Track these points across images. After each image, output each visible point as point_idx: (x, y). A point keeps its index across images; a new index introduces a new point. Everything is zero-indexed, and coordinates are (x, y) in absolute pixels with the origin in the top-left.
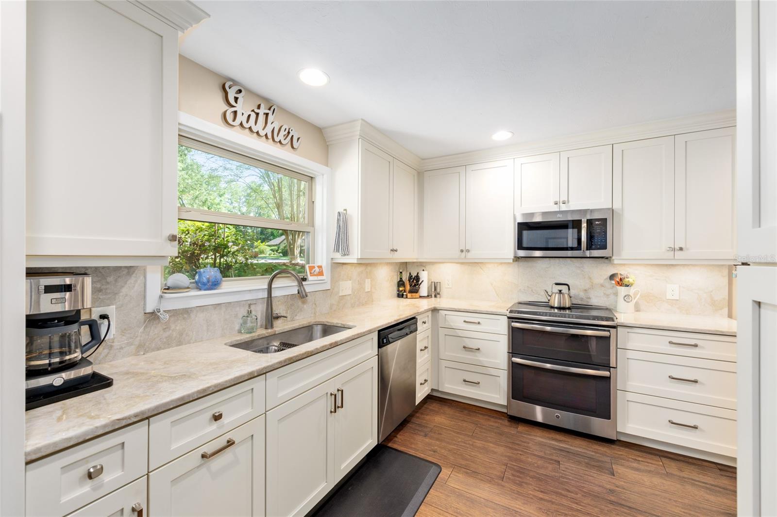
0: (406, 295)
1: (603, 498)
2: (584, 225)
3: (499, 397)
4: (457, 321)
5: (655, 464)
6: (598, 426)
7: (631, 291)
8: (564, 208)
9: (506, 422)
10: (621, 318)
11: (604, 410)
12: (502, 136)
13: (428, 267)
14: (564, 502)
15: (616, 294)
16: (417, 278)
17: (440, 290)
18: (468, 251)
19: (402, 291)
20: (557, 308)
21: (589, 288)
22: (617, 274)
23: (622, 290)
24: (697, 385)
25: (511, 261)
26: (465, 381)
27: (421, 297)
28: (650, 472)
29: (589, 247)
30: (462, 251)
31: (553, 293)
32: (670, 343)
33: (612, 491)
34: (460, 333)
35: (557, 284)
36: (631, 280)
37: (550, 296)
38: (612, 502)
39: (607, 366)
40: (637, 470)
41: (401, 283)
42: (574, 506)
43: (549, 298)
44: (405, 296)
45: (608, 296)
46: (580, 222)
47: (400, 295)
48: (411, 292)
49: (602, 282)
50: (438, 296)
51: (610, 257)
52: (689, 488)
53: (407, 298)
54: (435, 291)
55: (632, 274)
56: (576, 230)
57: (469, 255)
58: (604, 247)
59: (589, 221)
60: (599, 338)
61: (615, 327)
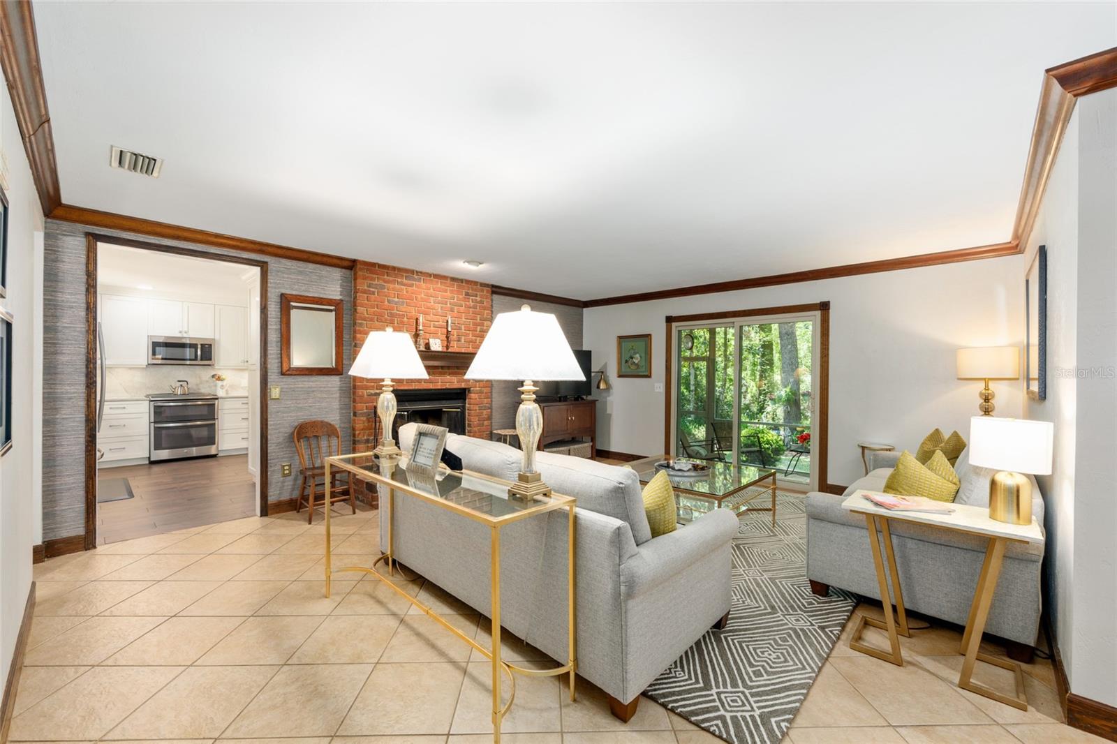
2: (199, 346)
3: (142, 452)
6: (212, 450)
7: (225, 383)
8: (185, 335)
10: (221, 393)
11: (211, 440)
15: (216, 386)
20: (179, 394)
21: (200, 383)
22: (216, 374)
23: (219, 383)
25: (145, 366)
26: (110, 450)
29: (201, 360)
31: (177, 386)
32: (243, 403)
35: (179, 381)
36: (224, 377)
39: (214, 419)
43: (174, 389)
45: (209, 387)
46: (196, 345)
49: (207, 379)
51: (214, 365)
55: (224, 374)
56: (193, 350)
58: (210, 359)
59: (202, 345)
60: (208, 405)
61: (217, 399)
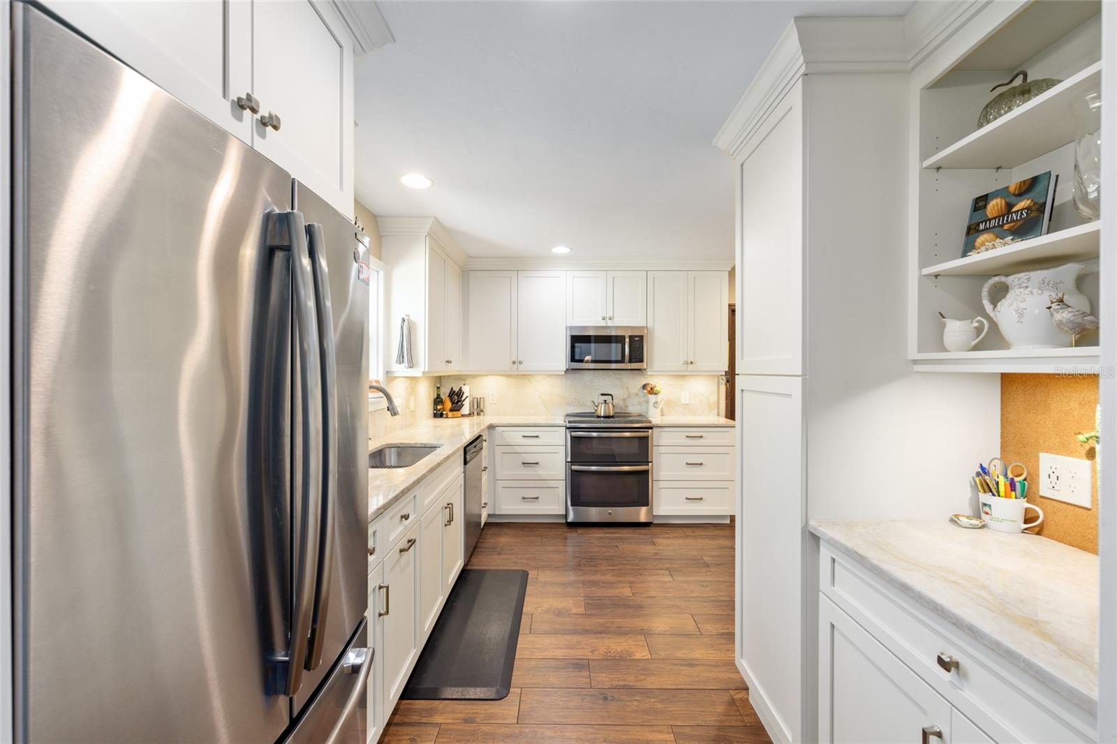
0: (447, 414)
1: (652, 559)
2: (627, 340)
3: (557, 507)
4: (515, 436)
5: (679, 532)
6: (642, 515)
7: (660, 397)
8: (610, 324)
9: (566, 529)
10: (655, 418)
11: (643, 499)
12: (561, 250)
13: (467, 381)
14: (628, 567)
15: (647, 402)
16: (460, 394)
17: (484, 408)
18: (521, 363)
19: (440, 410)
20: (603, 417)
21: (627, 398)
22: (648, 384)
23: (652, 398)
24: (702, 467)
25: (563, 373)
26: (524, 498)
27: (463, 416)
28: (676, 537)
29: (630, 361)
30: (514, 363)
31: (599, 404)
32: (687, 437)
33: (656, 554)
34: (519, 449)
35: (602, 395)
36: (658, 388)
37: (597, 406)
38: (658, 559)
39: (646, 462)
40: (668, 538)
41: (438, 401)
42: (636, 568)
43: (596, 408)
44: (444, 416)
45: (641, 404)
46: (623, 338)
47: (438, 415)
48: (451, 410)
49: (636, 391)
50: (482, 413)
51: (645, 369)
52: (699, 540)
53: (447, 417)
54: (478, 409)
55: (659, 383)
56: (620, 345)
57: (521, 367)
58: (642, 360)
59: (631, 337)
60: (640, 438)
61: (651, 428)
